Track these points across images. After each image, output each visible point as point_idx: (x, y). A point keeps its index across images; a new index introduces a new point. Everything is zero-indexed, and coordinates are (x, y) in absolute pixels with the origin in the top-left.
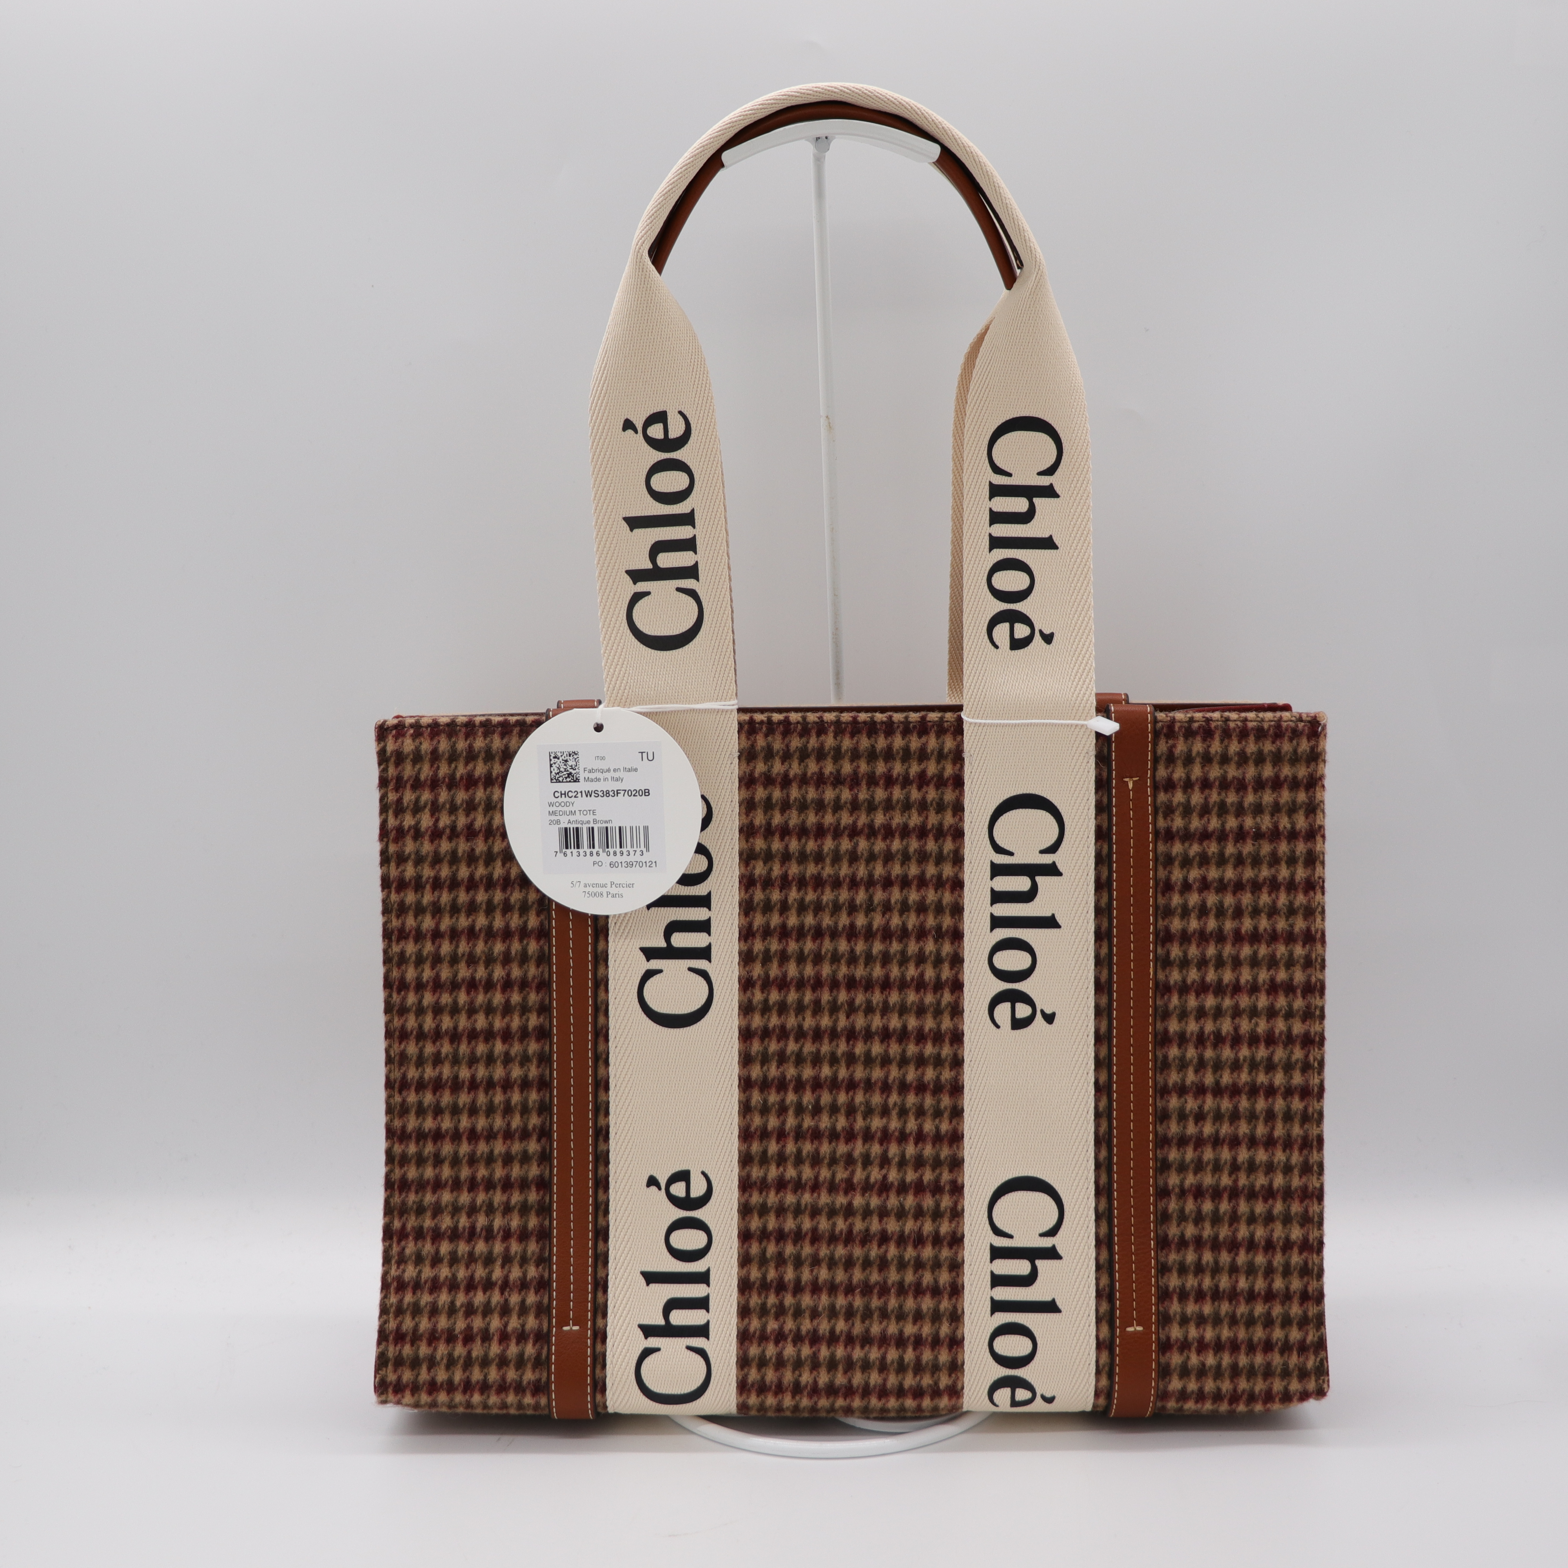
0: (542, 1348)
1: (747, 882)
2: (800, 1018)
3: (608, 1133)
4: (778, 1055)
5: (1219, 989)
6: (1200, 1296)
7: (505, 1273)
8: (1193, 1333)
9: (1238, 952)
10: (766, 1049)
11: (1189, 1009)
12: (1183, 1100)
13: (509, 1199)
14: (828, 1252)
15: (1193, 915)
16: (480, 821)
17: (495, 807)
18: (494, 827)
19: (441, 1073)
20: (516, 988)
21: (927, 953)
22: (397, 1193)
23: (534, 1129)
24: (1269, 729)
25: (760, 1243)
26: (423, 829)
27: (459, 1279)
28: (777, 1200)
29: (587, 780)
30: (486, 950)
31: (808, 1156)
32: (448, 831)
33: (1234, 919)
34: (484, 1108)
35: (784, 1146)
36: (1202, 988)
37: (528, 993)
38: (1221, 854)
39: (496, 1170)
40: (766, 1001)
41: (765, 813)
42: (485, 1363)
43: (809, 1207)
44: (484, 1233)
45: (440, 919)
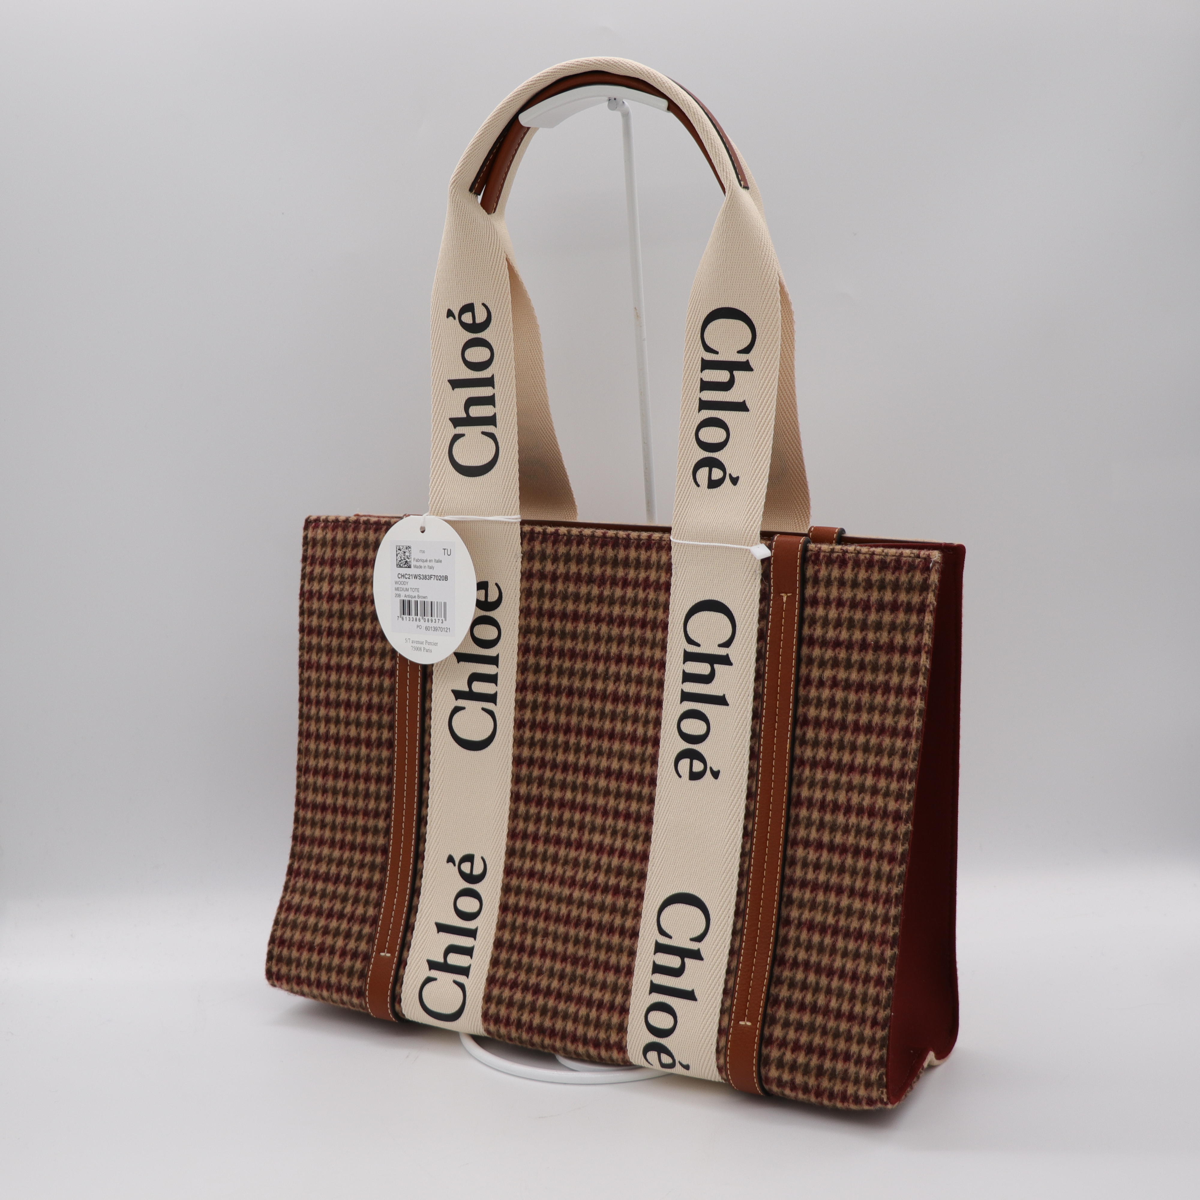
0: (365, 965)
1: (524, 650)
2: (555, 753)
3: (426, 820)
4: (539, 779)
5: (839, 767)
6: (802, 1007)
7: (353, 909)
8: (791, 1035)
9: (855, 739)
10: (531, 773)
11: (817, 780)
12: (806, 851)
13: (364, 859)
14: (554, 928)
15: (824, 706)
16: (358, 591)
17: (367, 581)
18: (367, 595)
19: (327, 765)
20: (375, 710)
21: (640, 715)
22: (298, 844)
23: (382, 812)
24: (890, 562)
25: (513, 915)
26: (323, 593)
27: (324, 908)
28: (527, 885)
29: (415, 567)
30: (357, 681)
31: (551, 856)
32: (338, 596)
33: (855, 712)
34: (352, 792)
35: (536, 847)
36: (827, 765)
37: (383, 715)
38: (848, 660)
39: (358, 837)
40: (532, 738)
41: (539, 600)
42: (329, 969)
45: (331, 656)
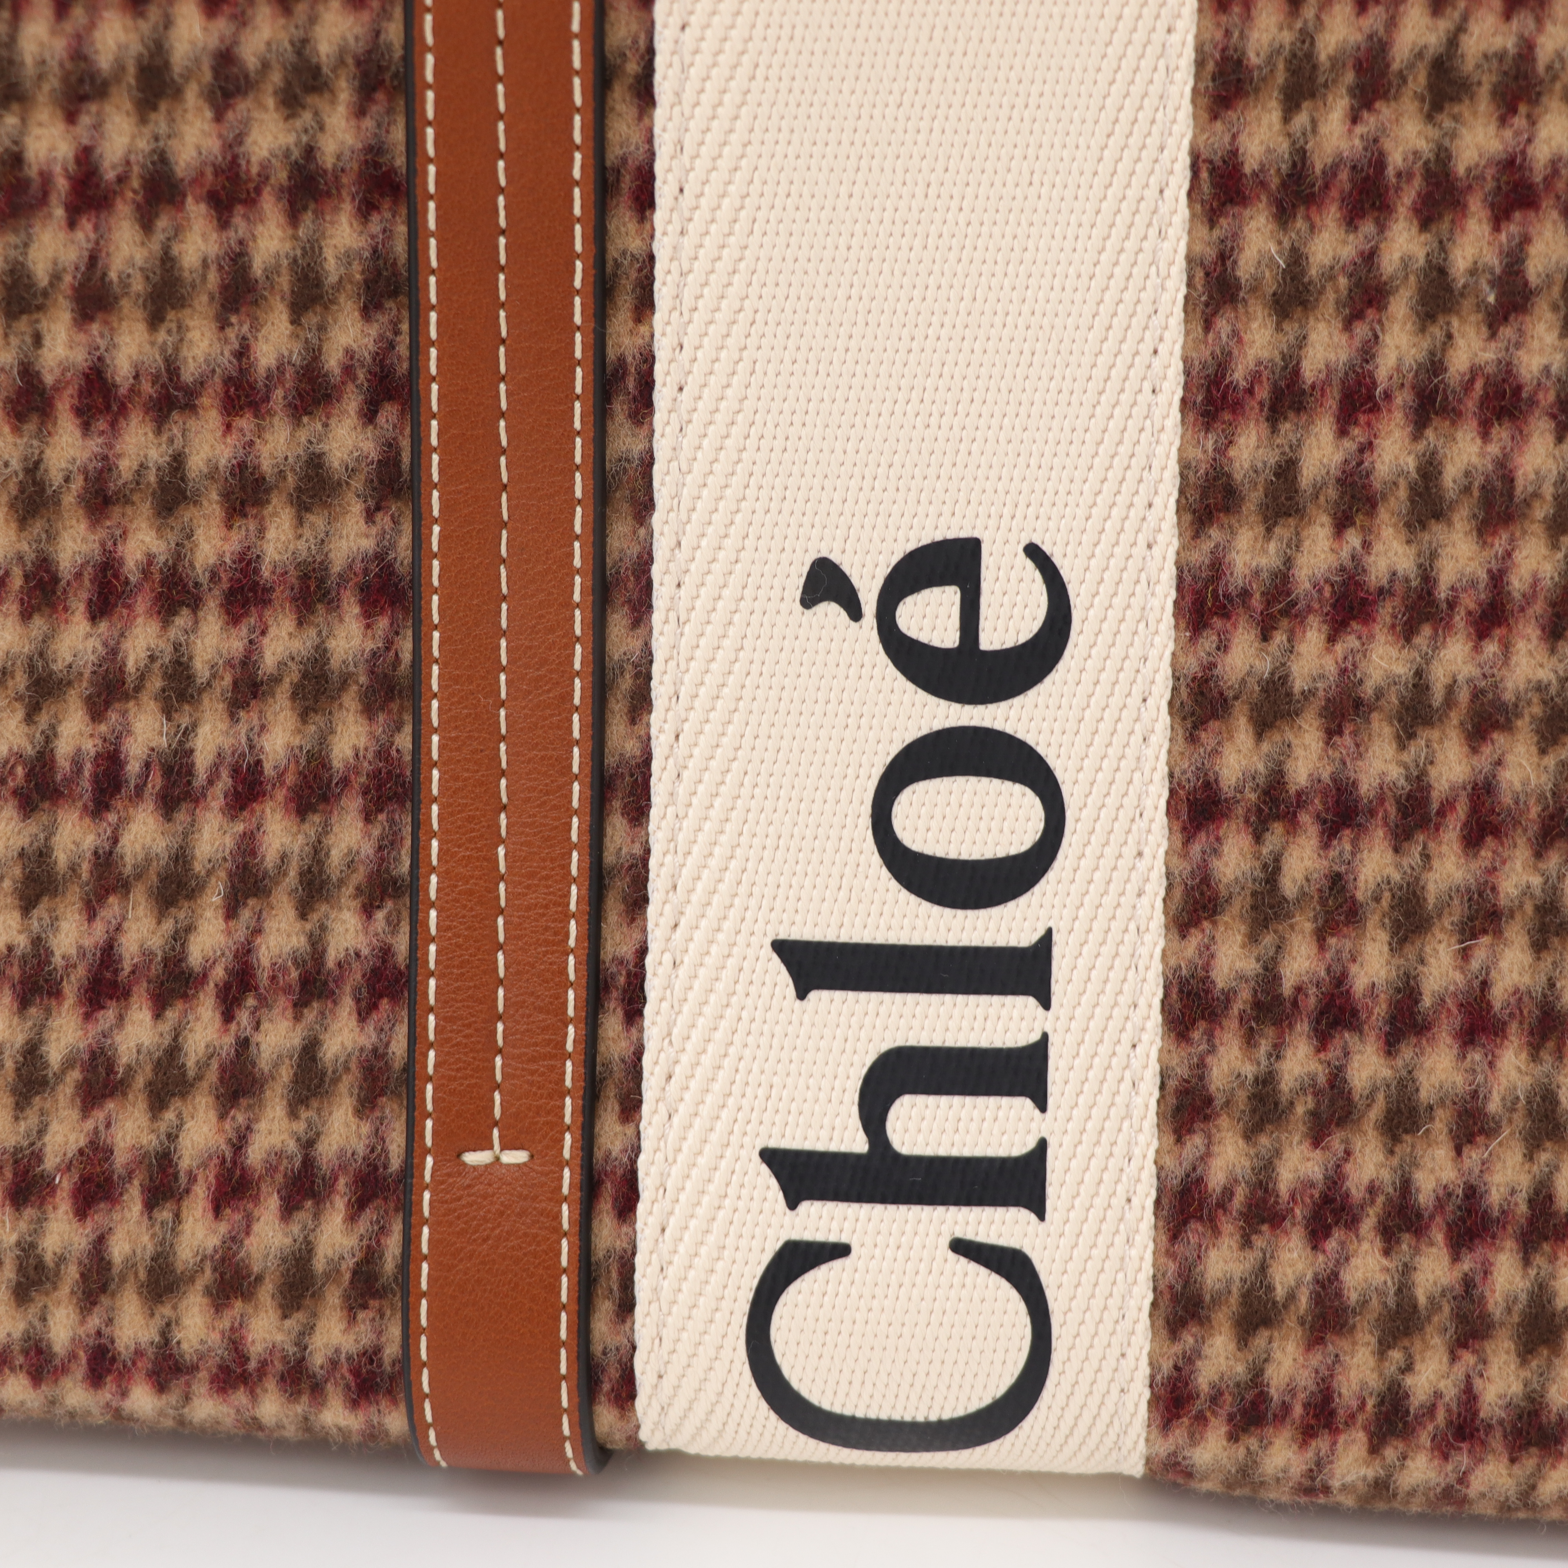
0: (383, 1230)
3: (647, 384)
4: (1359, 68)
7: (241, 934)
13: (252, 649)
23: (348, 371)
25: (1258, 838)
27: (57, 960)
28: (1330, 667)
31: (1467, 490)
34: (138, 285)
35: (1367, 447)
39: (200, 534)
42: (162, 1281)
43: (1463, 696)
44: (156, 781)
